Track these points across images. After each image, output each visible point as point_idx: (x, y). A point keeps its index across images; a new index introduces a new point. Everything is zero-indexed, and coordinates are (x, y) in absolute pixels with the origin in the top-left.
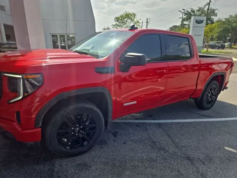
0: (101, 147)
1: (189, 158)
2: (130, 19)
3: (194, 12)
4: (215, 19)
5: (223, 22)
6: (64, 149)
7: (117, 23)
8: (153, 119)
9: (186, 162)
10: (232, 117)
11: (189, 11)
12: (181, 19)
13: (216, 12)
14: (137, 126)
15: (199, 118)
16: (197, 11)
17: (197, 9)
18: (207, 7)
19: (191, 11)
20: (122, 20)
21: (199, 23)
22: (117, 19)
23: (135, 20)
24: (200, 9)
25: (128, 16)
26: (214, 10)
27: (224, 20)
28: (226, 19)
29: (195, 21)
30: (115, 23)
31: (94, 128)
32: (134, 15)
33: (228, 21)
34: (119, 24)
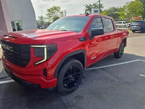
0: (81, 86)
1: (127, 83)
2: (57, 10)
3: (91, 6)
4: (103, 10)
5: (107, 11)
6: (66, 90)
7: (49, 13)
8: (96, 67)
9: (127, 85)
10: (133, 60)
11: (89, 5)
12: (85, 10)
13: (103, 5)
14: (92, 71)
15: (119, 63)
16: (93, 5)
17: (93, 4)
18: (99, 3)
19: (90, 5)
20: (52, 11)
21: (96, 12)
22: (49, 10)
23: (60, 11)
24: (94, 4)
25: (55, 8)
26: (102, 5)
27: (107, 10)
28: (108, 10)
29: (94, 11)
30: (47, 13)
31: (80, 74)
32: (59, 8)
33: (110, 11)
34: (50, 14)
